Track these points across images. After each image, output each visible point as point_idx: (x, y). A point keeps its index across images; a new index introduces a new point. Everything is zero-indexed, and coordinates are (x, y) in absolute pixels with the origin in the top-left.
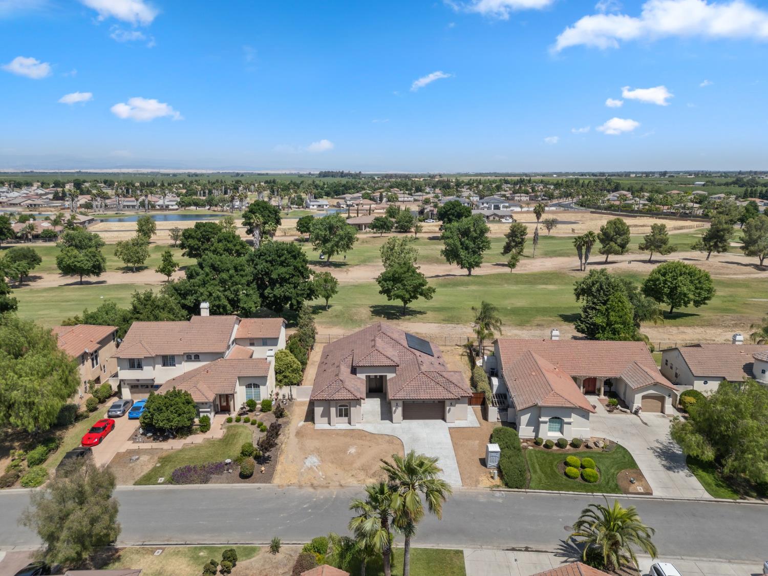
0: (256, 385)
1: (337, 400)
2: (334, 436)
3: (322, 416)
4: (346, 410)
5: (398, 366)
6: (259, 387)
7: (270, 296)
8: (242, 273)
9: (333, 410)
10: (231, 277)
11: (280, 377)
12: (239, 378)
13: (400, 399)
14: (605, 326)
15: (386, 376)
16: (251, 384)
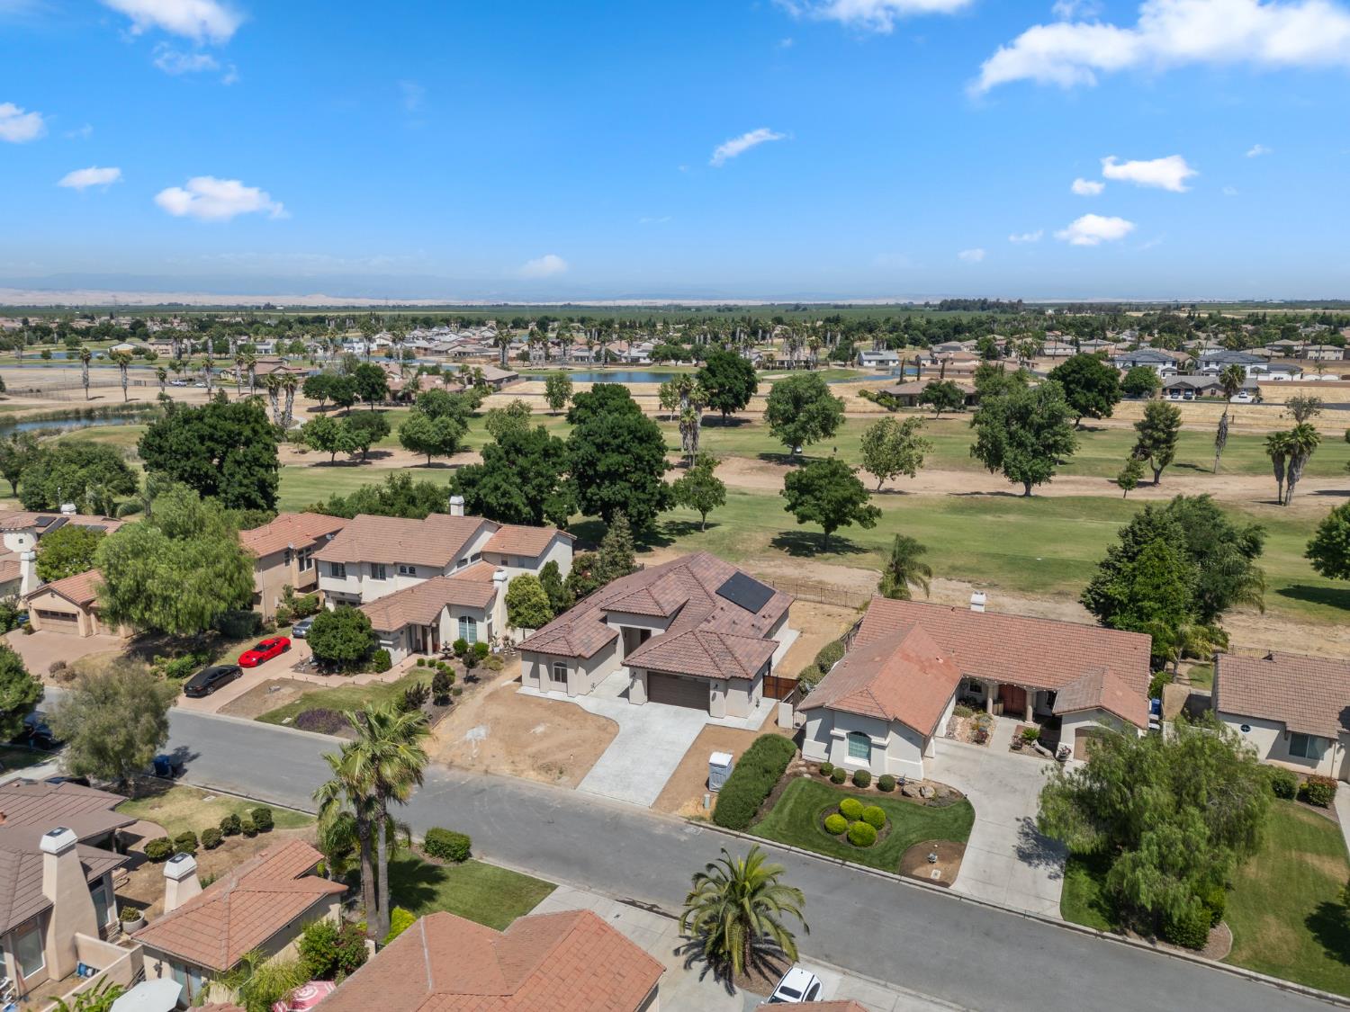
14: (1126, 601)
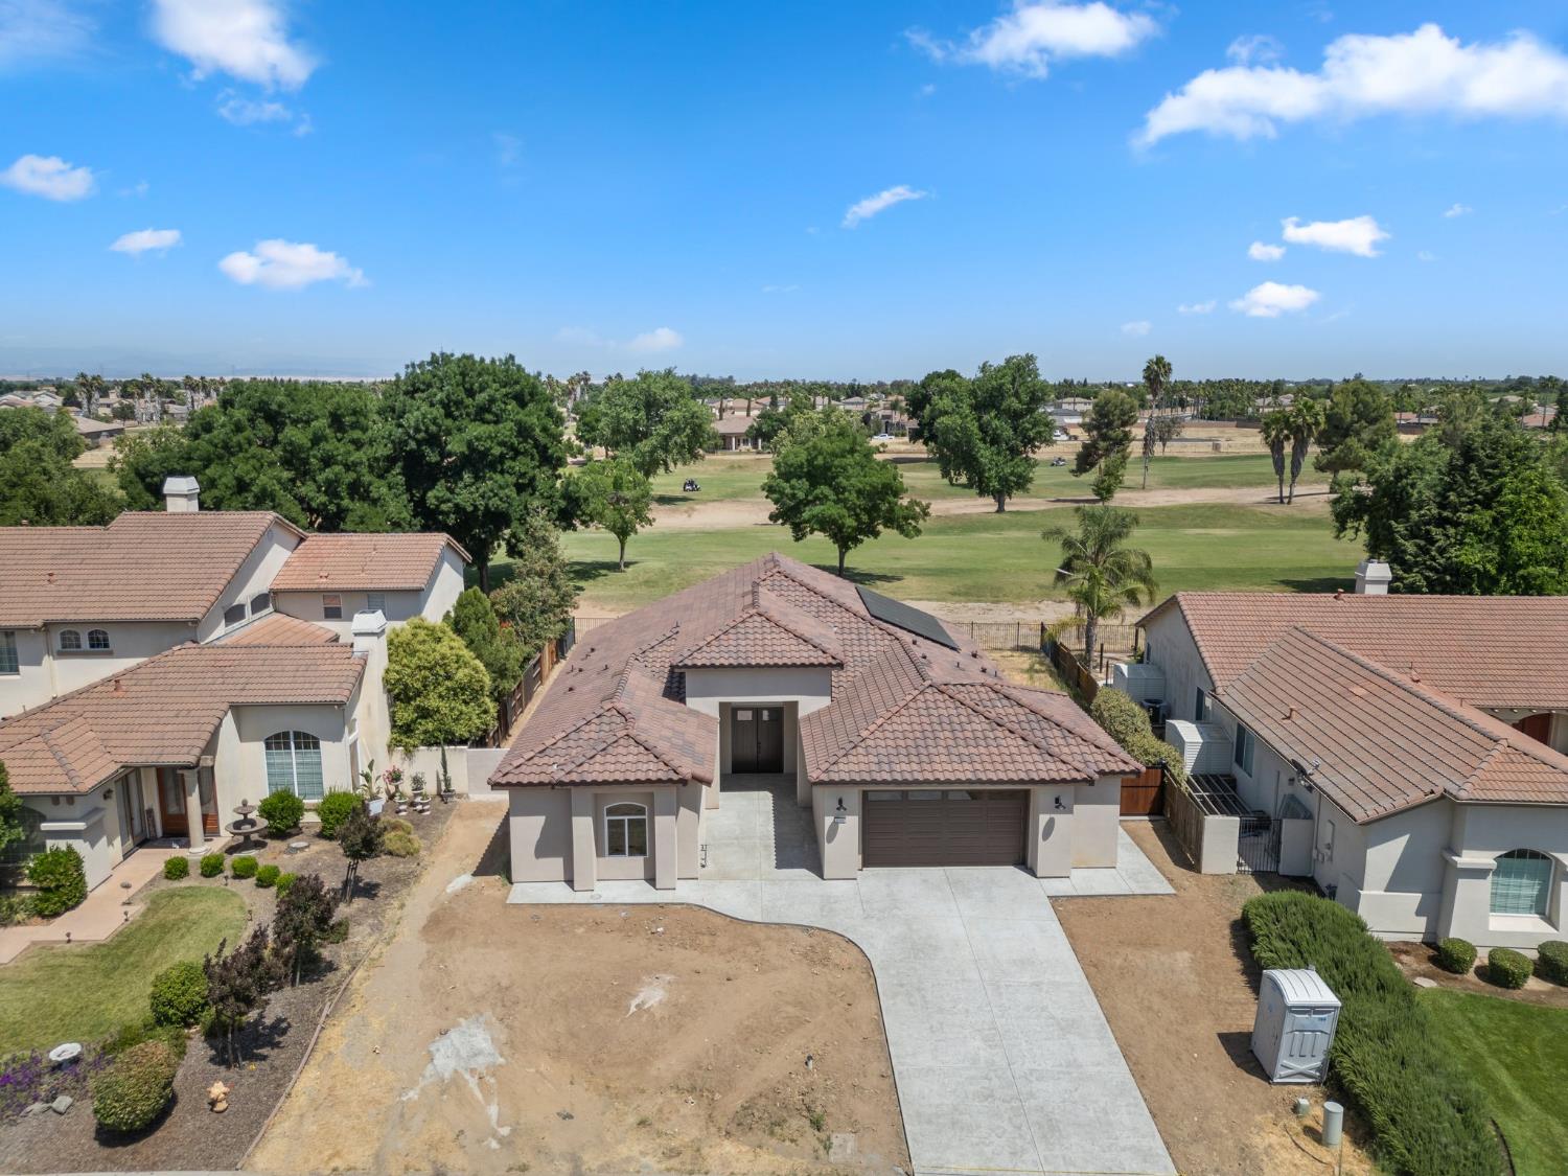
0: (306, 736)
1: (595, 783)
2: (581, 931)
3: (543, 849)
4: (638, 827)
5: (841, 666)
6: (316, 746)
7: (444, 507)
8: (357, 434)
9: (583, 828)
10: (317, 440)
11: (406, 714)
12: (237, 709)
13: (853, 783)
15: (795, 704)
16: (286, 735)
